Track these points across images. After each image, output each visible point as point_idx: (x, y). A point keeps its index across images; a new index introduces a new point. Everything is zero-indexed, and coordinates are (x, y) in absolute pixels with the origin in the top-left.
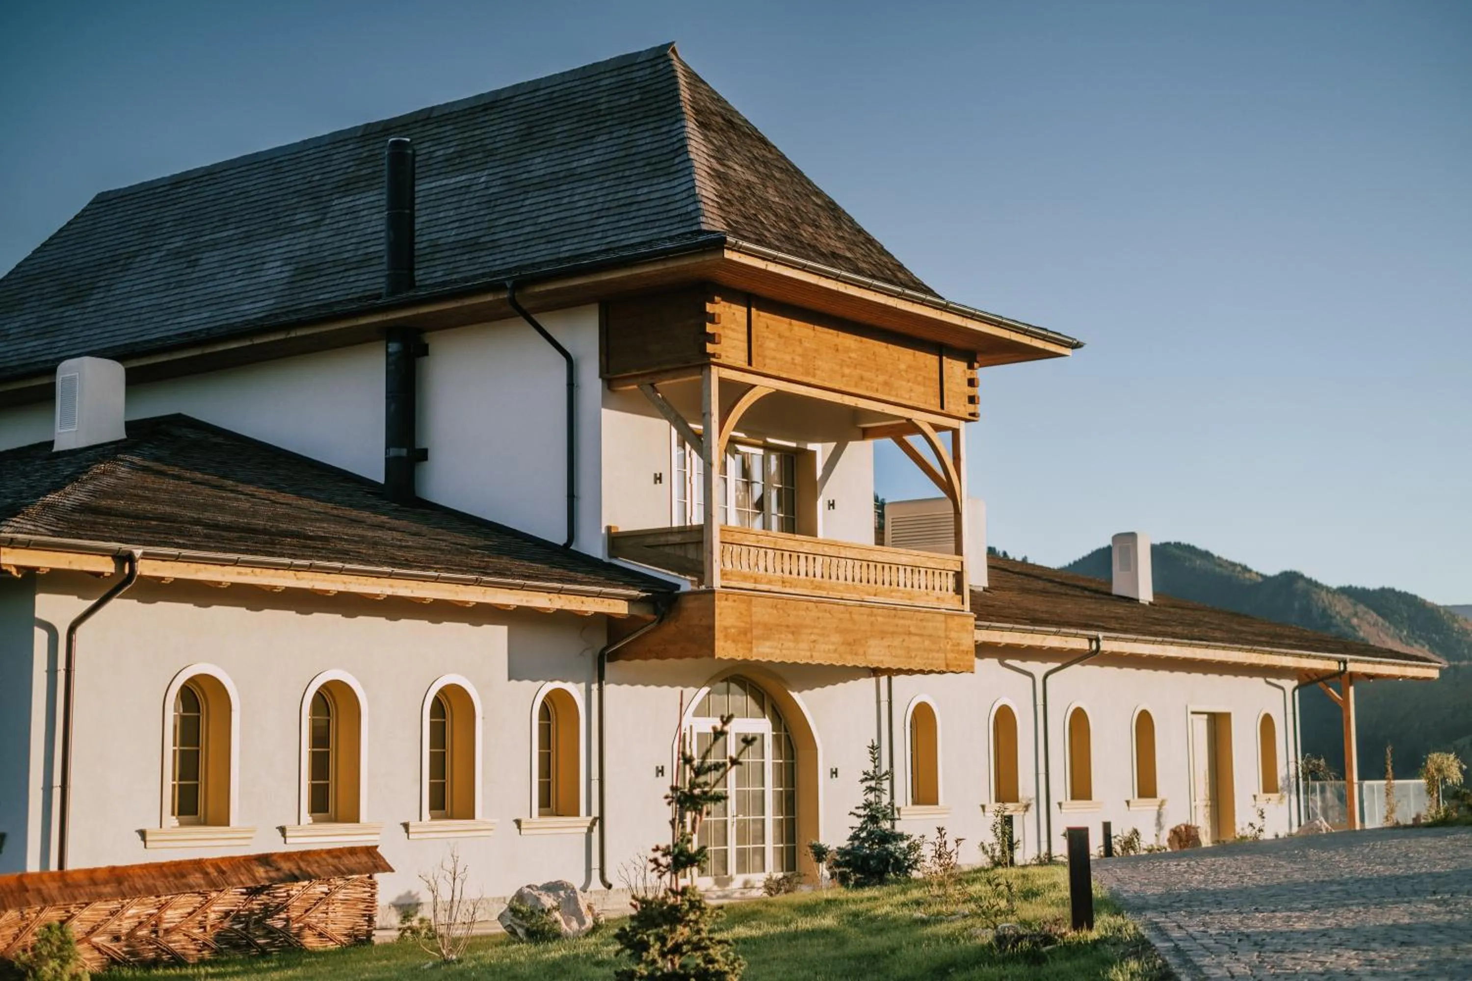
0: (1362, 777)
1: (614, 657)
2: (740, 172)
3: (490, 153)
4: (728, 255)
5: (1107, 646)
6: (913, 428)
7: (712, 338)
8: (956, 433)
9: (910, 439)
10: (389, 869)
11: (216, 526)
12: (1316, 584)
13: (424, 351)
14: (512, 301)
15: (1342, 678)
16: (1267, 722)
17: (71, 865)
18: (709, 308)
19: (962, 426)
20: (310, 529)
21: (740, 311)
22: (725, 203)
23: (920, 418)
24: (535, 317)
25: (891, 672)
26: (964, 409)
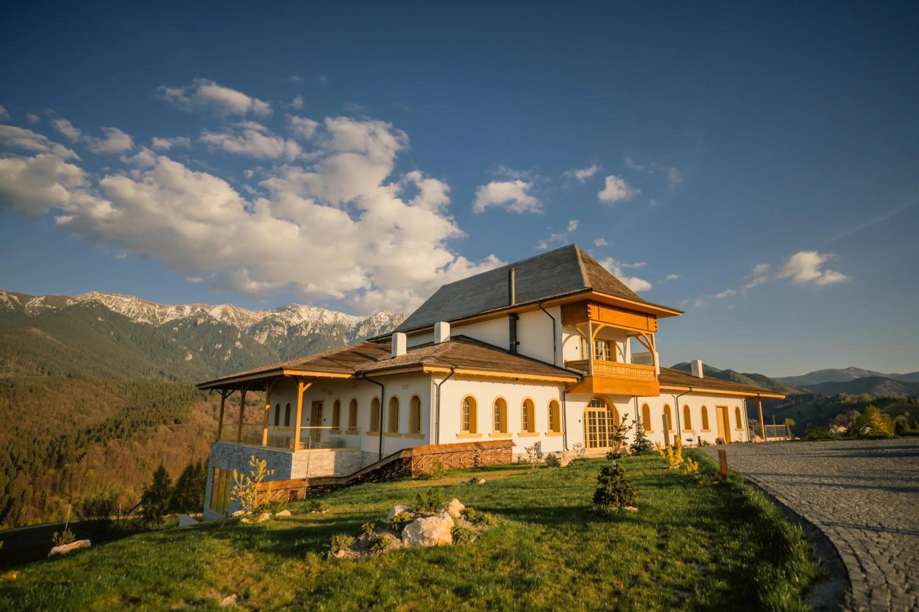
0: (765, 424)
1: (568, 392)
2: (594, 273)
3: (532, 272)
4: (594, 292)
5: (694, 389)
6: (640, 334)
7: (589, 313)
8: (652, 335)
9: (640, 337)
10: (515, 445)
11: (472, 361)
12: (736, 373)
13: (518, 318)
14: (540, 306)
15: (759, 398)
16: (737, 410)
17: (441, 443)
18: (589, 306)
19: (653, 334)
20: (494, 361)
21: (596, 308)
22: (591, 280)
23: (643, 332)
24: (546, 310)
25: (637, 396)
26: (654, 329)
